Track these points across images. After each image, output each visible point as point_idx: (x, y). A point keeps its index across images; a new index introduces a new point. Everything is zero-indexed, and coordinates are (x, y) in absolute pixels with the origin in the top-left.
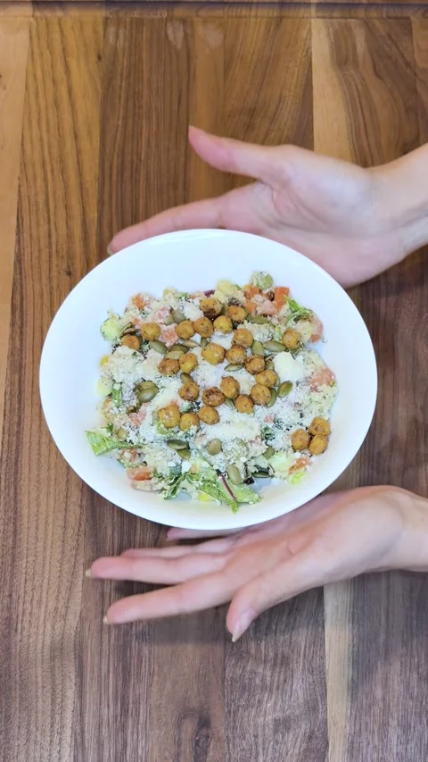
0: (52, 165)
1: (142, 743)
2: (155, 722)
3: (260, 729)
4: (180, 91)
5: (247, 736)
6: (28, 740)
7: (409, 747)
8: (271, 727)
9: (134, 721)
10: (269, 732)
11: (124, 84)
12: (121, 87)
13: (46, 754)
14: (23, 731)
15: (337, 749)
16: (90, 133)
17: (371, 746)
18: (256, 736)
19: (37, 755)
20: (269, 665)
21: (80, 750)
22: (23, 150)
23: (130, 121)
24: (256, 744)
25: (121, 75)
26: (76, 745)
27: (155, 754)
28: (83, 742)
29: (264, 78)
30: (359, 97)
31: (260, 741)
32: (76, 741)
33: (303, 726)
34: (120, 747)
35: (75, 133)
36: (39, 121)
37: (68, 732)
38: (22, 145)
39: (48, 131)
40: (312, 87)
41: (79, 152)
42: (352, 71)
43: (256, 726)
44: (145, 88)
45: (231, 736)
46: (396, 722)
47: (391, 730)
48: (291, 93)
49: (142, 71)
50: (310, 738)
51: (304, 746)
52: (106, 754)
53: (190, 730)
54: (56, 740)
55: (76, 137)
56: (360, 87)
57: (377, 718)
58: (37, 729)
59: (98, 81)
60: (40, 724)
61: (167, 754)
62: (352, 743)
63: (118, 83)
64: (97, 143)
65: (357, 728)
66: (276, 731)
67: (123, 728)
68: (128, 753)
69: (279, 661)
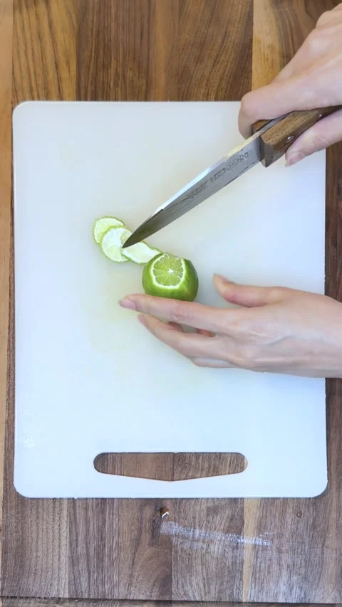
0: (38, 92)
1: (116, 521)
2: (125, 507)
3: (197, 514)
4: (142, 26)
5: (189, 517)
6: (38, 518)
7: (299, 526)
8: (205, 512)
9: (110, 507)
10: (204, 514)
11: (95, 18)
12: (93, 21)
13: (50, 527)
14: (34, 512)
15: (249, 527)
16: (68, 63)
17: (273, 525)
18: (194, 518)
19: (45, 527)
20: (204, 472)
21: (73, 525)
22: (14, 78)
23: (101, 52)
24: (194, 523)
25: (93, 10)
26: (71, 522)
27: (125, 528)
28: (75, 519)
29: (212, 15)
30: (292, 34)
31: (197, 521)
32: (70, 519)
33: (227, 512)
34: (101, 523)
35: (56, 63)
36: (26, 51)
37: (65, 513)
38: (13, 73)
39: (33, 61)
40: (253, 23)
41: (59, 80)
42: (287, 9)
43: (194, 512)
44: (113, 24)
45: (177, 517)
46: (291, 510)
47: (288, 515)
48: (235, 29)
49: (111, 7)
50: (232, 519)
51: (227, 524)
52: (91, 528)
53: (149, 513)
54: (57, 518)
55: (57, 67)
56: (293, 24)
57: (278, 508)
58: (44, 511)
59: (73, 16)
60: (45, 508)
61: (133, 528)
62: (261, 523)
63: (91, 18)
64: (74, 73)
65: (264, 514)
66: (208, 515)
67: (103, 512)
68: (107, 527)
69: (211, 470)
